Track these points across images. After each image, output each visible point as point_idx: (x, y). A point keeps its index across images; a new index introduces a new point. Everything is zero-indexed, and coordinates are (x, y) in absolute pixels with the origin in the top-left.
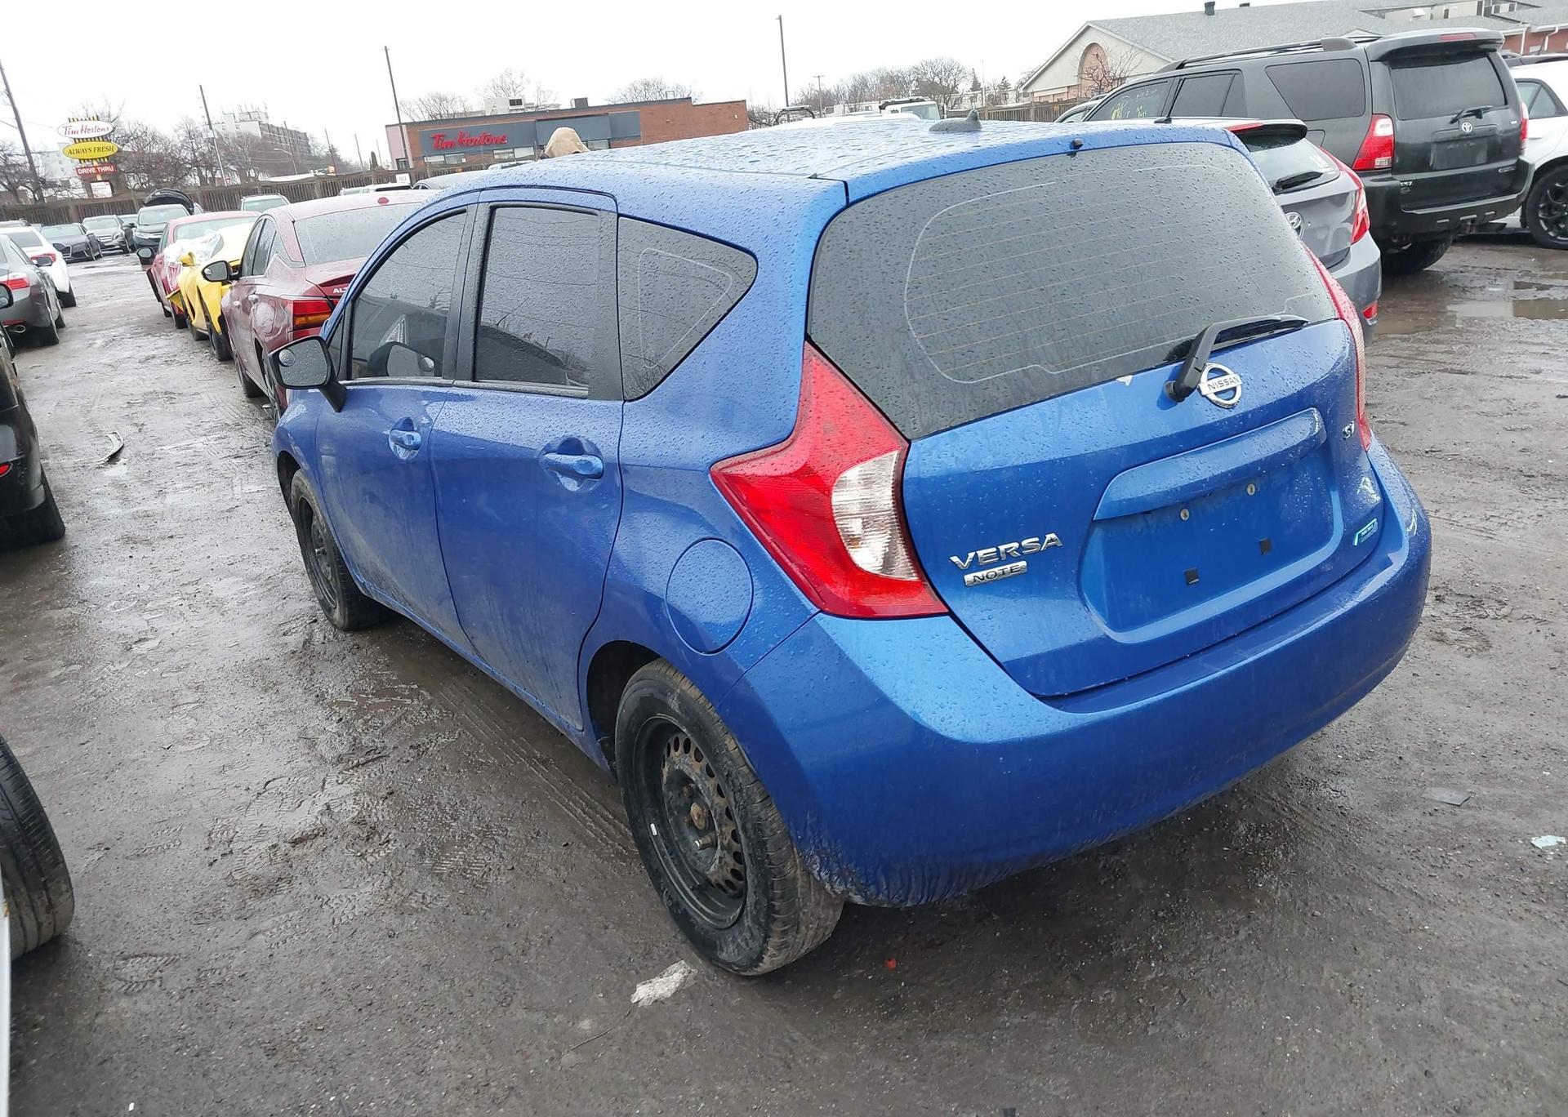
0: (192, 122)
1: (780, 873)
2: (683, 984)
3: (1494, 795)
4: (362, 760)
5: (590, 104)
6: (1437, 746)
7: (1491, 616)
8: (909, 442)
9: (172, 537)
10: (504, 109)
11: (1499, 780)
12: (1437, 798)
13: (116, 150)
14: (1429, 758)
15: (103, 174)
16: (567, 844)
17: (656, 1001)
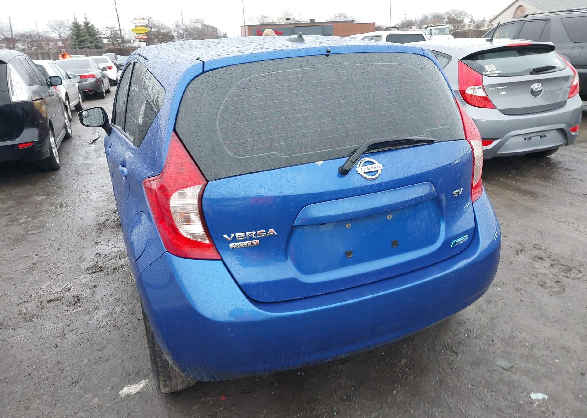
0: (178, 22)
1: (160, 357)
2: (142, 389)
3: (526, 367)
4: (94, 271)
5: (316, 21)
6: (513, 337)
7: (572, 277)
8: (208, 181)
9: (91, 174)
10: (284, 22)
11: (533, 360)
12: (498, 363)
13: (148, 31)
14: (506, 344)
15: (144, 39)
16: (139, 319)
17: (127, 395)
